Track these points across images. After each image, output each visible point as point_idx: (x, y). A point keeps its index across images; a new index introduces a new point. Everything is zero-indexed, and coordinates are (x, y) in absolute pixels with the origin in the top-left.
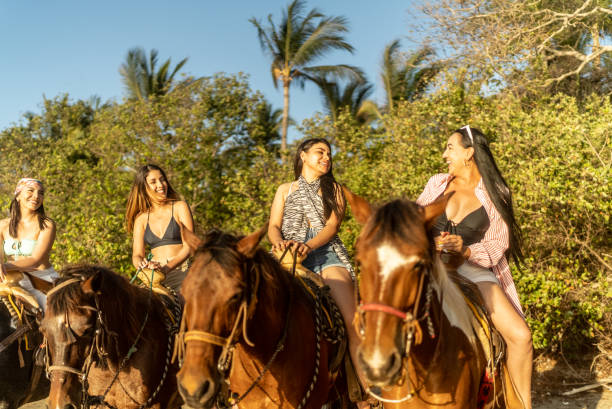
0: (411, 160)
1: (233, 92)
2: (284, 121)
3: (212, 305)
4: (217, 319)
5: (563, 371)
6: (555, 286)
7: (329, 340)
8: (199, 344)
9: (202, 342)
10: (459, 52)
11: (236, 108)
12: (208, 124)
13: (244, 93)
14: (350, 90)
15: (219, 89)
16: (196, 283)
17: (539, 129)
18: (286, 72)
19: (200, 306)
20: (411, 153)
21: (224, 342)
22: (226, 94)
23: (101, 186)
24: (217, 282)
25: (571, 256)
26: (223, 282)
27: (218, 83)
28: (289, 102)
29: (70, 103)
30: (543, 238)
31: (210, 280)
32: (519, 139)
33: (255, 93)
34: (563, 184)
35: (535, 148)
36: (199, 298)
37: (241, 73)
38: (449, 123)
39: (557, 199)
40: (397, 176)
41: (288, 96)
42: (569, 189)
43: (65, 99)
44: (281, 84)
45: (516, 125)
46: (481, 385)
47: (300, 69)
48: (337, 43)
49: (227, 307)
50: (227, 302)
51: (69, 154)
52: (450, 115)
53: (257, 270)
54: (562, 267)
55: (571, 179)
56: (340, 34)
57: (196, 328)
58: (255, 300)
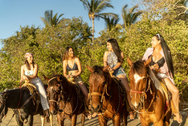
0: (135, 42)
1: (78, 23)
2: (93, 31)
3: (98, 85)
4: (99, 89)
5: (182, 103)
6: (180, 78)
7: (122, 95)
8: (96, 96)
9: (97, 95)
10: (147, 8)
11: (79, 28)
12: (71, 33)
13: (81, 23)
14: (113, 20)
15: (74, 22)
16: (93, 80)
17: (174, 31)
18: (93, 15)
19: (95, 86)
20: (135, 40)
21: (102, 95)
22: (76, 23)
23: (41, 53)
24: (99, 79)
25: (184, 69)
26: (100, 79)
27: (73, 20)
28: (94, 25)
29: (29, 28)
30: (176, 64)
31: (97, 79)
32: (168, 34)
33: (85, 23)
34: (182, 48)
35: (173, 37)
36: (94, 83)
37: (80, 17)
38: (146, 30)
39: (180, 52)
40: (130, 47)
41: (94, 23)
42: (183, 49)
43: (28, 27)
44: (92, 19)
45: (167, 30)
46: (165, 106)
47: (97, 14)
48: (108, 5)
49: (102, 86)
50: (102, 85)
51: (30, 43)
52: (146, 28)
53: (107, 76)
54: (181, 73)
55: (184, 46)
56: (109, 3)
57: (94, 91)
58: (108, 84)
